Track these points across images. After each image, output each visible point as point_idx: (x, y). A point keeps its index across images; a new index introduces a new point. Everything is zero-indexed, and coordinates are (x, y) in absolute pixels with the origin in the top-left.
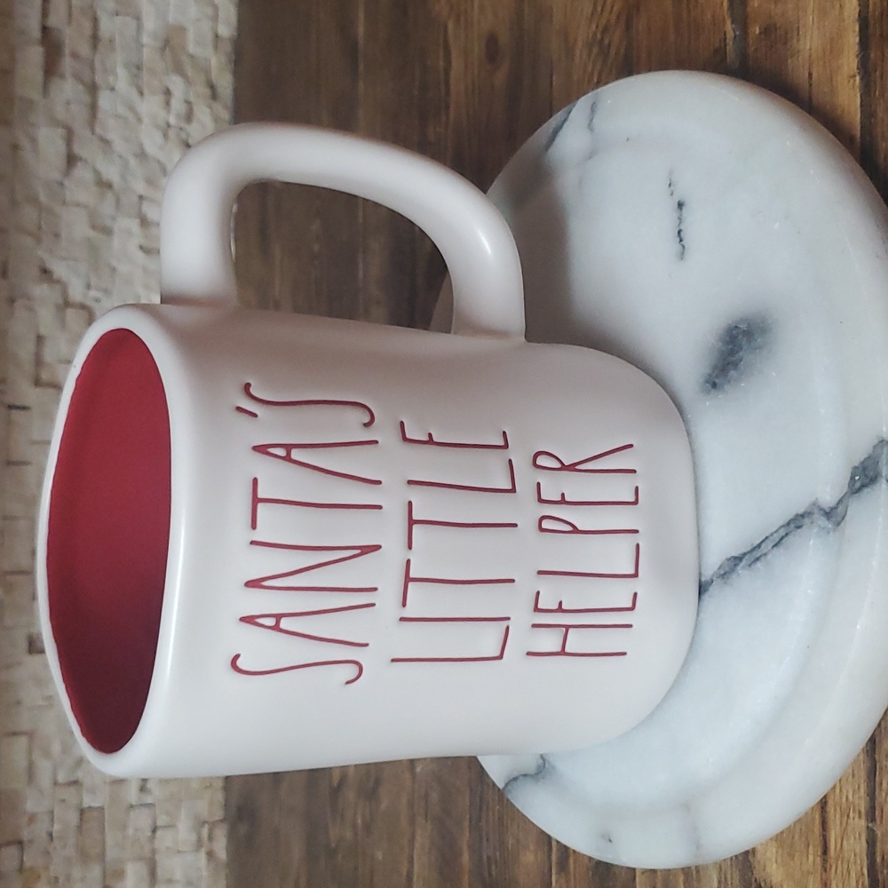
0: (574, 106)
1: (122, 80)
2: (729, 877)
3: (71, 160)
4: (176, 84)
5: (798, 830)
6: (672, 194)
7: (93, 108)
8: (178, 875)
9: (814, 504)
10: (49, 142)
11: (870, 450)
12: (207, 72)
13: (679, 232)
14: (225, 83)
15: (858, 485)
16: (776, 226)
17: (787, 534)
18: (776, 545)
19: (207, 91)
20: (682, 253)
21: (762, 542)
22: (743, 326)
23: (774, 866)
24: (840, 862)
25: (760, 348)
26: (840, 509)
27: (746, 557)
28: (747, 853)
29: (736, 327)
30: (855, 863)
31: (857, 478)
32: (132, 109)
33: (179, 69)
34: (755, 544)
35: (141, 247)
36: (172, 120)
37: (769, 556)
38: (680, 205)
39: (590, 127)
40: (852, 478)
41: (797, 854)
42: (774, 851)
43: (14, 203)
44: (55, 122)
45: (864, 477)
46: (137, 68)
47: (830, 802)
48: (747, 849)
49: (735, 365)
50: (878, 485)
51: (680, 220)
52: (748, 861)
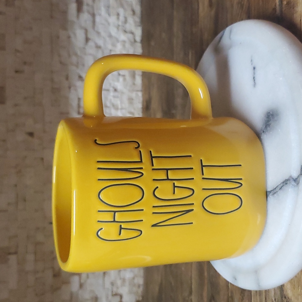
0: (225, 30)
1: (103, 11)
2: (277, 293)
3: (87, 40)
4: (121, 11)
5: (296, 280)
6: (252, 64)
7: (94, 22)
9: (291, 177)
10: (80, 35)
12: (132, 6)
13: (254, 77)
14: (138, 9)
16: (281, 79)
17: (283, 186)
18: (280, 189)
20: (255, 85)
21: (277, 187)
22: (271, 113)
23: (289, 291)
25: (276, 121)
26: (298, 179)
27: (272, 192)
29: (269, 113)
32: (107, 21)
33: (122, 6)
34: (275, 187)
36: (120, 23)
37: (278, 193)
38: (254, 68)
39: (230, 38)
40: (301, 170)
42: (289, 286)
43: (69, 56)
44: (81, 28)
46: (108, 7)
48: (281, 284)
49: (269, 125)
51: (254, 73)
52: (282, 288)
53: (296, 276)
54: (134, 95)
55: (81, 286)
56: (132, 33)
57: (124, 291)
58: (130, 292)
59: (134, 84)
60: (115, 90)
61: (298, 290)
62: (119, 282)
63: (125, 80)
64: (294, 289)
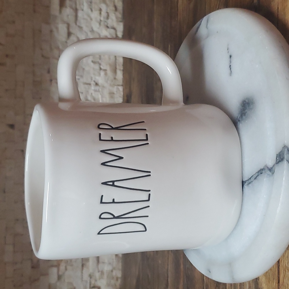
0: (202, 20)
1: (86, 7)
2: (252, 286)
3: (69, 34)
4: (103, 7)
5: (271, 274)
6: (228, 52)
7: (76, 17)
8: (106, 261)
9: (266, 166)
10: (62, 29)
11: (281, 149)
12: (114, 2)
13: (230, 66)
14: (120, 5)
15: (278, 161)
16: (257, 66)
17: (258, 175)
18: (255, 178)
19: (114, 9)
20: (231, 74)
21: (252, 177)
22: (247, 101)
23: (264, 285)
24: (283, 286)
25: (251, 109)
26: (273, 169)
27: (247, 182)
28: (257, 278)
29: (245, 101)
30: (287, 287)
31: (278, 158)
32: (89, 16)
33: (104, 2)
34: (250, 178)
35: (92, 61)
36: (102, 19)
37: (253, 182)
38: (230, 56)
39: (207, 27)
40: (277, 158)
41: (271, 281)
42: (264, 279)
43: (51, 49)
44: (64, 22)
45: (280, 158)
46: (90, 3)
47: (281, 265)
48: (256, 277)
49: (245, 114)
50: (283, 162)
51: (230, 62)
52: (257, 281)
53: (271, 269)
54: (114, 89)
55: (59, 277)
56: (114, 29)
57: (102, 283)
58: (108, 285)
59: (115, 79)
60: (97, 84)
61: (273, 284)
62: (97, 275)
63: (106, 74)
64: (269, 282)
